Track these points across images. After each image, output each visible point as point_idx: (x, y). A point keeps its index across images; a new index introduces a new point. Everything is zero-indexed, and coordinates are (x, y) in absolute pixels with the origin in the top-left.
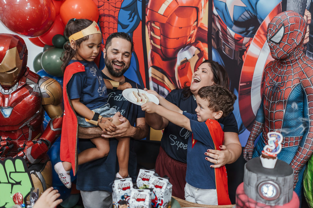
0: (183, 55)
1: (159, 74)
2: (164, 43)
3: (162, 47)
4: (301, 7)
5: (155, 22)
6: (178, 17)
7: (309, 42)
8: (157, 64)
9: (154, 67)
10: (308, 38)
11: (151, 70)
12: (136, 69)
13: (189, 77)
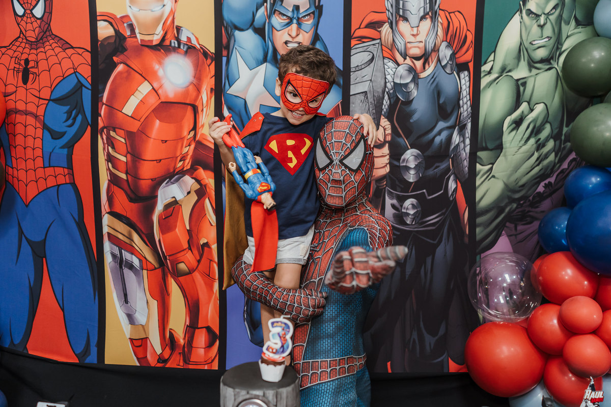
0: (168, 193)
1: (121, 227)
2: (133, 169)
3: (128, 175)
4: (374, 111)
5: (116, 130)
6: (160, 121)
7: (389, 172)
8: (118, 209)
9: (112, 214)
10: (388, 165)
11: (106, 219)
12: (77, 219)
13: (180, 233)
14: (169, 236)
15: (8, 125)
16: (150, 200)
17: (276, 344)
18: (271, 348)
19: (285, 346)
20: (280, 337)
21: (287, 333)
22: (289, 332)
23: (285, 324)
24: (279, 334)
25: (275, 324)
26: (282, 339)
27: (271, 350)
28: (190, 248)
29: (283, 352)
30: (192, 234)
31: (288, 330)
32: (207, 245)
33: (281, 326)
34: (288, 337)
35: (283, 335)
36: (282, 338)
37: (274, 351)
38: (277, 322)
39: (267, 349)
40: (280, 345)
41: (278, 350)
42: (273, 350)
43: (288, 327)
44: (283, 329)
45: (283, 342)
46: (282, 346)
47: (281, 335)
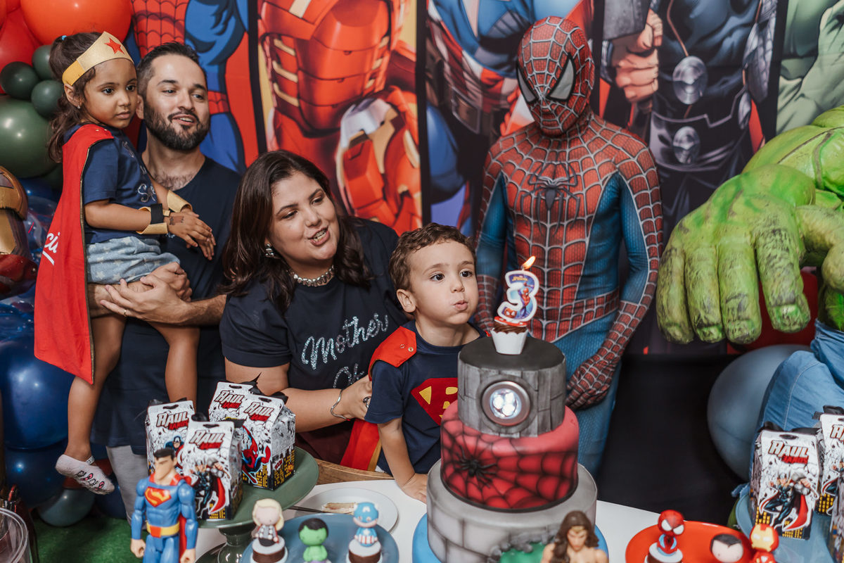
7: (658, 90)
10: (656, 81)
12: (236, 161)
13: (372, 178)
14: (357, 182)
15: (138, 34)
16: (332, 133)
17: (516, 304)
18: (509, 310)
19: (527, 307)
20: (521, 295)
21: (530, 289)
22: (533, 288)
23: (529, 277)
24: (519, 291)
25: (515, 278)
26: (524, 298)
27: (508, 313)
28: (385, 198)
29: (525, 315)
30: (388, 179)
31: (532, 286)
32: (407, 194)
33: (522, 281)
34: (532, 295)
35: (525, 292)
36: (524, 296)
37: (513, 314)
38: (518, 275)
39: (504, 312)
40: (520, 306)
41: (519, 313)
42: (511, 313)
43: (533, 282)
44: (526, 285)
45: (526, 302)
46: (524, 308)
47: (522, 293)
